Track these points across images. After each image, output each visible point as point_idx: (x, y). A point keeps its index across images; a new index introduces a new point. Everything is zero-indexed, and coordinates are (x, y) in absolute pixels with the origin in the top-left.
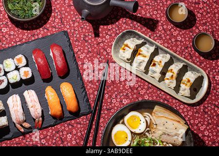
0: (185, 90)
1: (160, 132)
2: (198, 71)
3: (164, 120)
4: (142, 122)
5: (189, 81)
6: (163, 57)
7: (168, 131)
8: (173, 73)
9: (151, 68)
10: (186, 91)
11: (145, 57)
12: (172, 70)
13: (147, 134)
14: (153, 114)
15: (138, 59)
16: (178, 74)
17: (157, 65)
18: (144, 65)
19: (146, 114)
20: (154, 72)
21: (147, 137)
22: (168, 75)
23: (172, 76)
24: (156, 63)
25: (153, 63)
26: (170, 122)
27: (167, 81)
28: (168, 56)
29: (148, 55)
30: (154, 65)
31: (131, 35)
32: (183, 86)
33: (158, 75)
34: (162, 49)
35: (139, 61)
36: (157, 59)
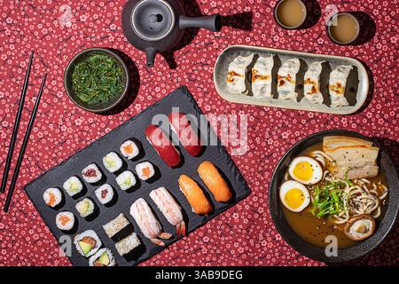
0: (338, 99)
1: (344, 169)
2: (346, 63)
3: (342, 151)
4: (314, 167)
5: (339, 85)
6: (290, 67)
7: (354, 163)
8: (313, 83)
9: (279, 89)
10: (341, 100)
11: (266, 78)
12: (309, 79)
13: (327, 179)
14: (325, 149)
15: (257, 84)
16: (320, 81)
17: (287, 82)
18: (269, 89)
19: (315, 153)
20: (286, 93)
21: (329, 183)
22: (307, 88)
23: (313, 87)
24: (284, 79)
25: (279, 81)
26: (352, 151)
27: (309, 97)
28: (297, 61)
29: (269, 73)
30: (282, 83)
31: (232, 54)
32: (333, 95)
33: (293, 95)
34: (283, 54)
35: (259, 88)
36: (282, 72)
